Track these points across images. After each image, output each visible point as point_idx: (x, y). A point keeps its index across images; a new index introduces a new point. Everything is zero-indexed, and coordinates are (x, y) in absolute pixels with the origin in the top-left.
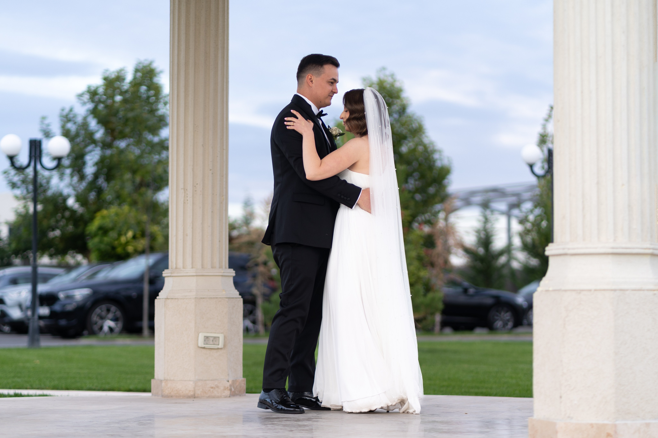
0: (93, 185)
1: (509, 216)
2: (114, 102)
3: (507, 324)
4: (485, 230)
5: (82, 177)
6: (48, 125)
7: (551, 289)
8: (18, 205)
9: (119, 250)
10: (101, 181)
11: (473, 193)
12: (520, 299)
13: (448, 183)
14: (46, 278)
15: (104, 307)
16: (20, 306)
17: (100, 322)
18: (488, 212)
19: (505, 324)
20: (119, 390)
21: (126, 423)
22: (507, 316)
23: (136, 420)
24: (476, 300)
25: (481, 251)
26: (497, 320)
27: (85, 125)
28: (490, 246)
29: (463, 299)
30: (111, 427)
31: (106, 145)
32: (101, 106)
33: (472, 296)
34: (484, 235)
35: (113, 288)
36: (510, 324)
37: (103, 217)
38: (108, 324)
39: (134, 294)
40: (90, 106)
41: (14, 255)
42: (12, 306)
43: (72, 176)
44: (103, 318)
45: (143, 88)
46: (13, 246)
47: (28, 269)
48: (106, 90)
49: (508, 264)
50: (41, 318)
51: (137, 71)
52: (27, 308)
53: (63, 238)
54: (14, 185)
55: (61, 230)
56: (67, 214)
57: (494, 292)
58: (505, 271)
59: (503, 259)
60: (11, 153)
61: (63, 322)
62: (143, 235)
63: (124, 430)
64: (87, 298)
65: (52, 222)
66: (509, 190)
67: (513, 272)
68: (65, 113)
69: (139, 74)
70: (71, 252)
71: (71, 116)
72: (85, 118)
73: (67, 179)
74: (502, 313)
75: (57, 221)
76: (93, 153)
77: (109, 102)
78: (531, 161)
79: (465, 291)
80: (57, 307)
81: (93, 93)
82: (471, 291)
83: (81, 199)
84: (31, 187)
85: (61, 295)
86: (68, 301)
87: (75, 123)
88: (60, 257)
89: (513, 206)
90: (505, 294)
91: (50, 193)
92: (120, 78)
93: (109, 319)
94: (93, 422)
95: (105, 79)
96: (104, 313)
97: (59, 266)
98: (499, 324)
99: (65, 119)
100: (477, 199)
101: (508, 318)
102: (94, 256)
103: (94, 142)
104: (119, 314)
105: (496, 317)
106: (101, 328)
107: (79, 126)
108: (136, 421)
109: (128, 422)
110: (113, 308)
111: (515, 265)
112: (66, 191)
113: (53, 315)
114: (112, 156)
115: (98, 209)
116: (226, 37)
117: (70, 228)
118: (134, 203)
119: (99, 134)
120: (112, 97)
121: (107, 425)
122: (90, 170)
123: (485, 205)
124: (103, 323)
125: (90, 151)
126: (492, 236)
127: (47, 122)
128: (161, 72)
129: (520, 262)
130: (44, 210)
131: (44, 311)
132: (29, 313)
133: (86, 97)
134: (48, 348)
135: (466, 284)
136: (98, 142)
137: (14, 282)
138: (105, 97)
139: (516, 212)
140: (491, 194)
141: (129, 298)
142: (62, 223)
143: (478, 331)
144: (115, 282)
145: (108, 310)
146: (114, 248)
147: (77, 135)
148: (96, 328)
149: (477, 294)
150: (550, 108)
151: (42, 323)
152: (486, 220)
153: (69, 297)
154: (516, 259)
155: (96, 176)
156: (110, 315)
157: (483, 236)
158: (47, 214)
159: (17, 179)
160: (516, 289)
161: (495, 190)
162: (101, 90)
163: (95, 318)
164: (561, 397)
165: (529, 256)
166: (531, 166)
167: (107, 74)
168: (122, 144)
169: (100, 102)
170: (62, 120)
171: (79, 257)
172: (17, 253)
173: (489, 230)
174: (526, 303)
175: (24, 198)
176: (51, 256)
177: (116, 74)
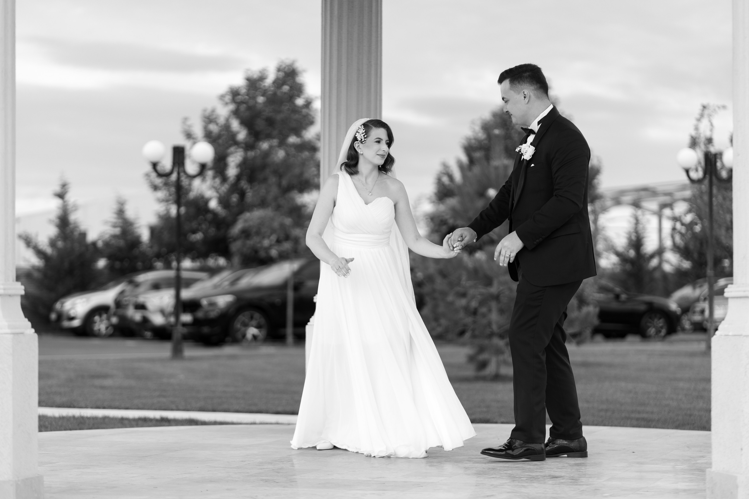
0: (235, 187)
1: (660, 216)
2: (256, 102)
3: (660, 332)
4: (636, 231)
5: (224, 179)
6: (190, 126)
7: (730, 334)
8: (161, 208)
9: (262, 254)
10: (244, 184)
11: (623, 192)
12: (673, 306)
13: (598, 183)
14: (189, 283)
15: (247, 313)
16: (162, 312)
17: (243, 329)
18: (639, 213)
19: (658, 332)
20: (267, 412)
21: (279, 463)
22: (660, 323)
23: (289, 459)
24: (629, 306)
25: (632, 253)
26: (649, 327)
27: (227, 127)
28: (642, 248)
29: (615, 306)
30: (264, 469)
31: (248, 146)
32: (243, 107)
33: (624, 302)
34: (636, 236)
35: (257, 295)
36: (663, 332)
37: (246, 221)
38: (252, 331)
39: (277, 300)
40: (232, 107)
41: (155, 259)
42: (155, 312)
43: (214, 177)
44: (246, 325)
45: (286, 88)
46: (156, 249)
47: (171, 273)
48: (248, 90)
49: (659, 267)
50: (185, 325)
51: (279, 70)
52: (170, 314)
53: (205, 241)
54: (155, 188)
55: (203, 233)
56: (209, 216)
57: (647, 298)
58: (657, 275)
59: (654, 262)
60: (155, 160)
61: (206, 330)
62: (287, 238)
63: (278, 473)
64: (230, 305)
65: (194, 225)
66: (660, 189)
67: (665, 275)
68: (207, 113)
69: (281, 74)
70: (213, 254)
71: (214, 117)
72: (227, 120)
73: (209, 182)
74: (656, 320)
75: (200, 224)
76: (235, 155)
77: (251, 103)
78: (687, 166)
79: (617, 297)
80: (200, 314)
81: (234, 93)
82: (623, 297)
83: (224, 201)
84: (173, 189)
85: (204, 302)
86: (211, 308)
87: (217, 124)
88: (202, 260)
89: (663, 206)
90: (658, 300)
91: (192, 195)
92: (262, 78)
93: (252, 326)
94: (245, 461)
95: (248, 79)
96: (247, 320)
97: (202, 269)
98: (652, 331)
99: (207, 120)
100: (628, 198)
101: (661, 325)
102: (236, 260)
103: (236, 143)
104: (263, 321)
105: (649, 324)
106: (244, 336)
107: (221, 126)
108: (290, 461)
109: (281, 461)
110: (257, 315)
111: (667, 268)
112: (209, 193)
113: (196, 322)
114: (255, 158)
115: (241, 212)
116: (379, 54)
117: (212, 231)
118: (278, 208)
119: (242, 135)
120: (254, 98)
121: (260, 466)
122: (232, 172)
123: (636, 204)
124: (246, 330)
125: (232, 153)
126: (643, 238)
127: (189, 123)
128: (304, 71)
129: (672, 265)
130: (187, 213)
131: (187, 318)
132: (172, 319)
133: (228, 98)
134: (192, 359)
135: (618, 289)
136: (241, 143)
137: (156, 286)
138: (247, 97)
139: (667, 212)
140: (643, 193)
141: (273, 305)
142: (204, 226)
143: (630, 338)
144: (259, 289)
145: (252, 318)
146: (256, 251)
147: (219, 136)
148: (239, 336)
149: (629, 300)
150: (702, 108)
151: (185, 330)
152: (637, 221)
153: (212, 304)
154: (668, 262)
155: (239, 177)
156: (254, 322)
157: (634, 238)
158: (189, 217)
159: (159, 181)
160: (668, 294)
161: (645, 189)
162: (243, 91)
163: (238, 325)
164: (742, 449)
165: (681, 258)
166: (687, 171)
167: (250, 74)
168: (265, 145)
169: (242, 102)
170: (204, 121)
171: (222, 261)
172: (159, 256)
173: (640, 232)
174: (679, 309)
175: (167, 201)
176: (193, 259)
177: (260, 75)
